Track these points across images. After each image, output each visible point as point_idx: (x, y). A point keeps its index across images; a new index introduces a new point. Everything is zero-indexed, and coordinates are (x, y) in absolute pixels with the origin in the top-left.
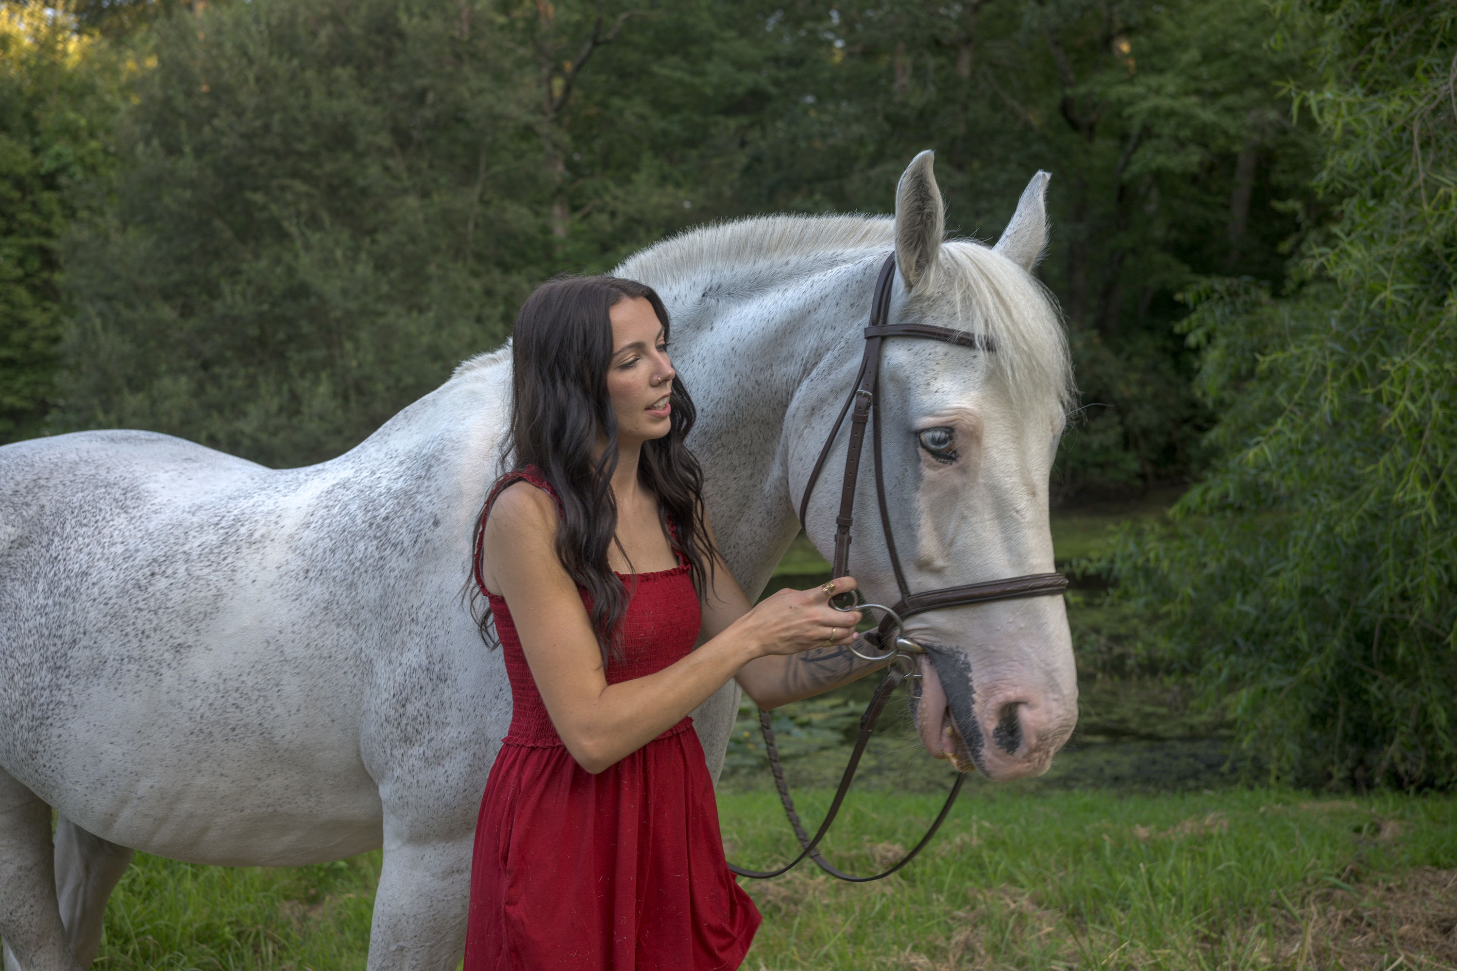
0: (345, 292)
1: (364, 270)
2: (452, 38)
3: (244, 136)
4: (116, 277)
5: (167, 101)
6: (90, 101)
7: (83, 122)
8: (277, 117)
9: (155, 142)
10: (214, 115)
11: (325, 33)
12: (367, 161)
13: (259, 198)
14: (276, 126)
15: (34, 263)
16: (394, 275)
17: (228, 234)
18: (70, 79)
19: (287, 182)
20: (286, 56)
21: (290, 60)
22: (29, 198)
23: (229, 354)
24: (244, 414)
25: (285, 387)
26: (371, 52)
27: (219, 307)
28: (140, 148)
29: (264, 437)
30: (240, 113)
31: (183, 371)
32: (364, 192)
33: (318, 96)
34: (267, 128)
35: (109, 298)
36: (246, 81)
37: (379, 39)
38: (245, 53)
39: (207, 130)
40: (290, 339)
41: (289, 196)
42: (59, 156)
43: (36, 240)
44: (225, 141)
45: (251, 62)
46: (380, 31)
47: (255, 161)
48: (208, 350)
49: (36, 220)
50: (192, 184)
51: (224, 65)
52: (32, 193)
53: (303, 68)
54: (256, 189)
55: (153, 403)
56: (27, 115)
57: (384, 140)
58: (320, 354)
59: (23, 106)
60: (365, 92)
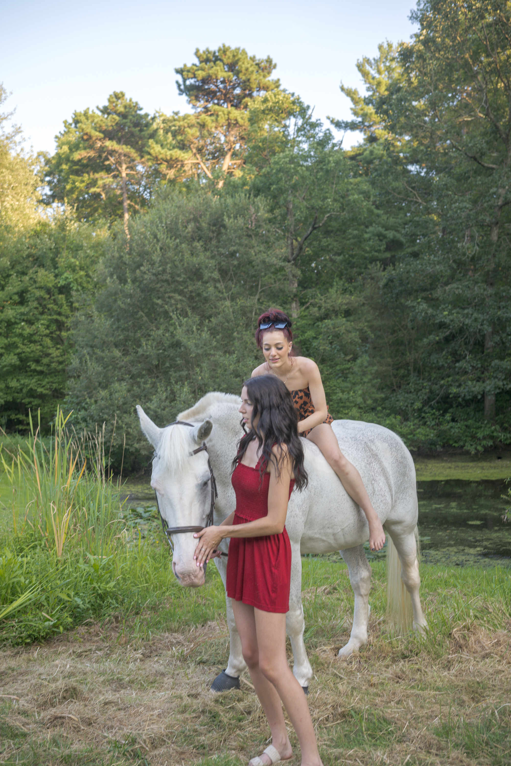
0: (197, 346)
1: (205, 335)
2: (247, 228)
3: (154, 274)
4: (96, 337)
5: (121, 257)
6: (81, 254)
7: (77, 263)
8: (169, 265)
9: (115, 277)
10: (142, 265)
11: (191, 227)
12: (208, 285)
13: (159, 302)
14: (168, 270)
15: (54, 327)
16: (218, 337)
17: (145, 318)
18: (72, 243)
19: (172, 295)
20: (173, 238)
21: (175, 239)
22: (53, 298)
23: (144, 372)
24: (151, 400)
25: (169, 388)
26: (211, 235)
27: (140, 351)
28: (109, 278)
29: (159, 410)
30: (153, 264)
31: (123, 380)
32: (206, 300)
33: (187, 255)
34: (164, 271)
35: (92, 347)
36: (156, 249)
37: (214, 228)
38: (155, 236)
39: (138, 271)
40: (171, 366)
41: (173, 301)
42: (67, 278)
43: (55, 317)
44: (146, 276)
45: (158, 241)
46: (214, 225)
47: (159, 285)
48: (134, 371)
49: (55, 308)
50: (131, 296)
51: (147, 242)
52: (53, 295)
53: (181, 243)
54: (159, 298)
55: (111, 394)
56: (53, 260)
57: (216, 275)
58: (184, 373)
59: (51, 255)
60: (208, 254)
